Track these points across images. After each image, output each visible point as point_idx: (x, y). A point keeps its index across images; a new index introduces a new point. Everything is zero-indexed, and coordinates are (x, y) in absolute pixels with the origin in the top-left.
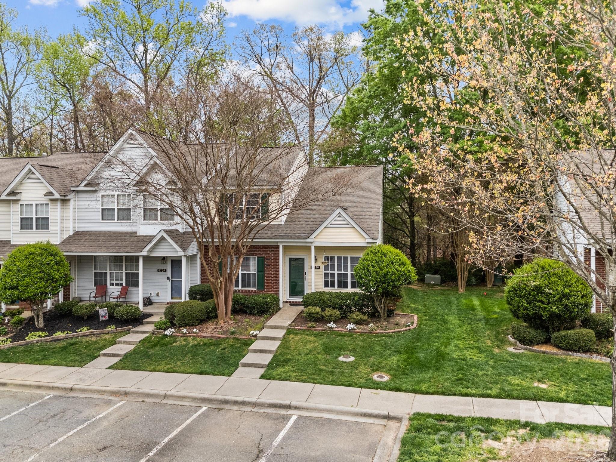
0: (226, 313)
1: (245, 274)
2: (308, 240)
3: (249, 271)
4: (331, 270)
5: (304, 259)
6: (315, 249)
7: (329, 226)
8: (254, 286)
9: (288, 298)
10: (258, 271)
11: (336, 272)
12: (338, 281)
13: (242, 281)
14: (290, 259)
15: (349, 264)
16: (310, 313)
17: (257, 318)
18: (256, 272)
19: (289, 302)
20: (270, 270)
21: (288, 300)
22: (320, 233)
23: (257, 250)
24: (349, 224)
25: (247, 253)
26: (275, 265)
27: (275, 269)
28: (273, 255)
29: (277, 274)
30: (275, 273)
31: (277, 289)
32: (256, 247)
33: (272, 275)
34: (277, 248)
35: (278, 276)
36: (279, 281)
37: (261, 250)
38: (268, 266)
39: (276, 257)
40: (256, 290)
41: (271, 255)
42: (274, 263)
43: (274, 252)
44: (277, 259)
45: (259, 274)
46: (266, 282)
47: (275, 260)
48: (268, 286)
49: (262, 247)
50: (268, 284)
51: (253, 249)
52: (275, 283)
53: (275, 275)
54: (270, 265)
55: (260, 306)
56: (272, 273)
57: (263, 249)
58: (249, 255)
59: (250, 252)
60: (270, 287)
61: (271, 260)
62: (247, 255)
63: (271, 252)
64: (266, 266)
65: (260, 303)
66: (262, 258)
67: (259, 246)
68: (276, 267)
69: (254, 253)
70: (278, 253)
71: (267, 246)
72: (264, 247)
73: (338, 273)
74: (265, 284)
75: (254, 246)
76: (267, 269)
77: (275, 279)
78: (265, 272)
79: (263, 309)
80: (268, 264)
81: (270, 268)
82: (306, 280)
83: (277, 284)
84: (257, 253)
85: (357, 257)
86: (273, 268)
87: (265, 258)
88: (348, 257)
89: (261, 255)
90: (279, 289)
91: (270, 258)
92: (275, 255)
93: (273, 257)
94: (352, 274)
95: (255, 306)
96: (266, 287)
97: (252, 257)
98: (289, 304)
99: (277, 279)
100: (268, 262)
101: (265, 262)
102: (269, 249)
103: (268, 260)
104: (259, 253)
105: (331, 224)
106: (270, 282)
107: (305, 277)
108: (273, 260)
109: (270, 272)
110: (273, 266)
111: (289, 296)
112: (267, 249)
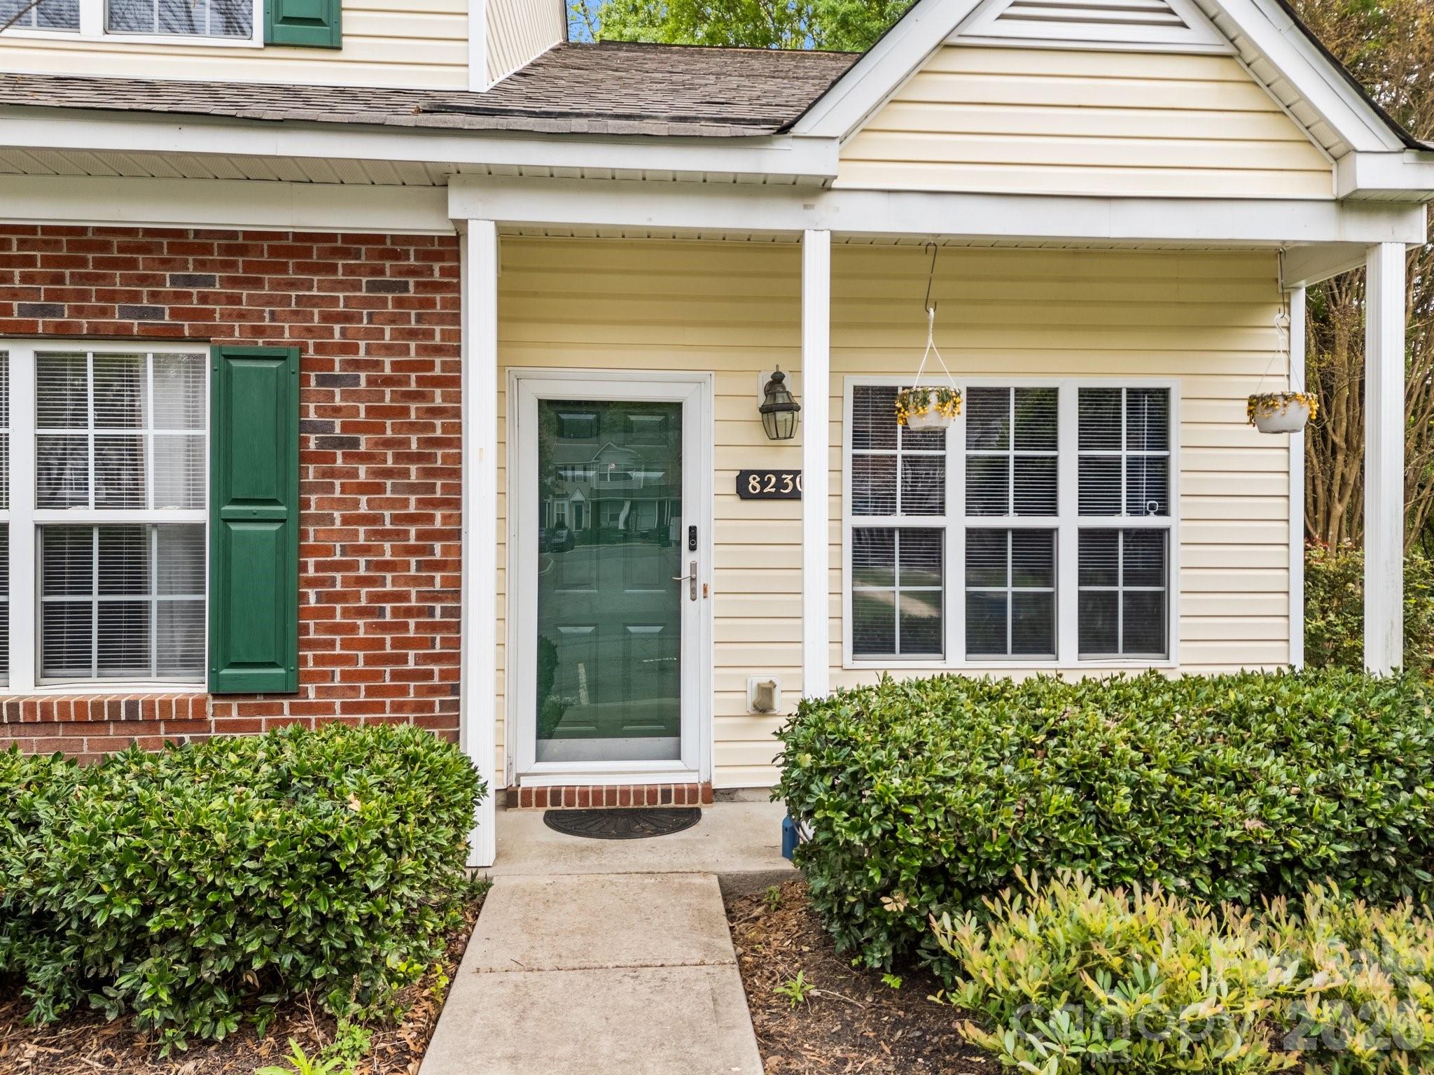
1: (81, 532)
2: (784, 159)
3: (135, 499)
4: (907, 510)
5: (673, 409)
6: (837, 275)
7: (986, 25)
8: (182, 660)
9: (526, 757)
10: (224, 491)
11: (955, 522)
12: (972, 600)
15: (1068, 454)
18: (201, 516)
19: (541, 802)
20: (363, 488)
21: (526, 783)
22: (892, 99)
23: (209, 282)
24: (1182, 25)
25: (103, 312)
26: (414, 439)
27: (413, 479)
28: (397, 334)
29: (438, 524)
30: (412, 519)
31: (436, 681)
32: (207, 249)
33: (385, 535)
34: (436, 267)
35: (445, 550)
36: (457, 595)
37: (258, 283)
38: (340, 443)
39: (421, 349)
40: (199, 703)
41: (368, 334)
42: (405, 412)
43: (399, 303)
44: (437, 371)
45: (234, 527)
46: (316, 613)
47: (413, 386)
48: (338, 651)
49: (274, 251)
50: (335, 629)
51: (165, 263)
52: (412, 622)
53: (420, 536)
54: (363, 438)
55: (215, 906)
56: (378, 519)
57: (283, 268)
58: (122, 335)
59: (136, 296)
60: (353, 660)
61: (371, 382)
62: (95, 335)
63: (366, 302)
64: (312, 446)
65: (223, 857)
66: (274, 365)
67: (233, 235)
68: (431, 458)
69: (175, 314)
70: (441, 319)
71: (331, 237)
72: (290, 252)
73: (970, 532)
74: (305, 630)
75: (181, 233)
76: (333, 473)
77: (415, 581)
78: (305, 504)
79: (274, 947)
80: (338, 422)
81: (362, 470)
82: (693, 591)
83: (435, 627)
84: (210, 314)
85: (1131, 391)
86: (390, 463)
87: (305, 364)
88: (1054, 391)
89: (258, 331)
90: (456, 674)
91: (358, 365)
92: (412, 334)
93: (388, 349)
94: (1086, 536)
95: (147, 910)
96: (319, 660)
97: (156, 356)
98: (541, 812)
99: (438, 576)
100: (337, 411)
101: (303, 411)
102: (349, 270)
103: (335, 381)
104: (242, 316)
105: (1002, 17)
106: (361, 612)
107: (686, 572)
108: (388, 381)
109: (363, 509)
110: (388, 443)
111: (540, 736)
112: (332, 269)
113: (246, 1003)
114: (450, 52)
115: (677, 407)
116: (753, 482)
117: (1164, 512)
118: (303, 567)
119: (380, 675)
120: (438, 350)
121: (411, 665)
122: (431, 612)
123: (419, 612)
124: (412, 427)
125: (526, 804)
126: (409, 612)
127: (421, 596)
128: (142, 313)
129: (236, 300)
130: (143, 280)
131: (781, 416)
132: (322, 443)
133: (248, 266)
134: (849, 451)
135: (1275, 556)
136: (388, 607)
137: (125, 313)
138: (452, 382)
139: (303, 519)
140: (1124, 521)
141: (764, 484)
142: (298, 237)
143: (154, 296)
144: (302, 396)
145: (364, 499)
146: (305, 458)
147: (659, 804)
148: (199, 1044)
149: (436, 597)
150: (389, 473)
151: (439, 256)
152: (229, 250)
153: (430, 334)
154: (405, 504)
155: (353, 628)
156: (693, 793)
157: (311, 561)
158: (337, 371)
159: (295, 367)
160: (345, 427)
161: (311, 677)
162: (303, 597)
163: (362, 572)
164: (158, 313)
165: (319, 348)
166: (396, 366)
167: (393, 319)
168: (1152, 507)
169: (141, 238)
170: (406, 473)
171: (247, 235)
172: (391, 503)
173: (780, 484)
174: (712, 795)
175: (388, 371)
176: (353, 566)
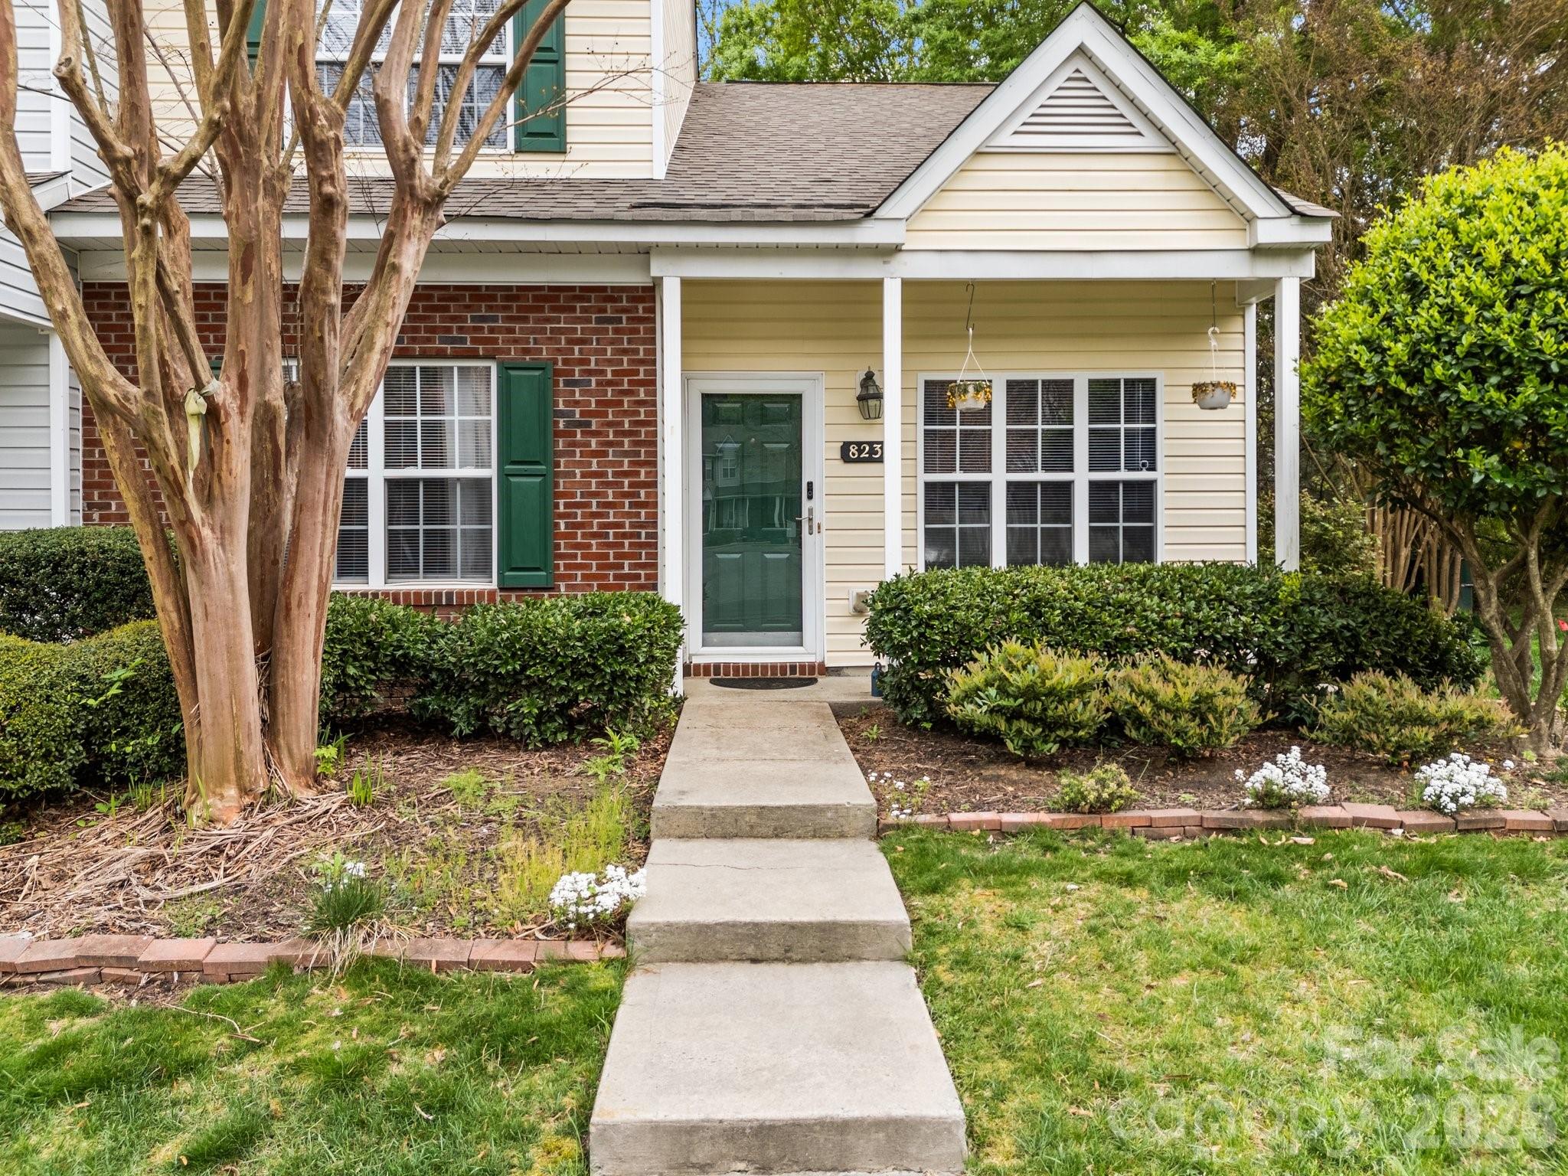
0: (270, 728)
1: (413, 483)
2: (869, 234)
3: (442, 461)
4: (964, 469)
5: (795, 399)
6: (908, 302)
7: (1004, 141)
8: (481, 568)
9: (696, 647)
10: (506, 456)
11: (999, 477)
12: (1012, 533)
13: (392, 537)
14: (706, 397)
15: (1081, 427)
16: (1030, 693)
17: (545, 759)
18: (491, 472)
19: (707, 672)
20: (595, 454)
21: (695, 661)
22: (942, 190)
23: (495, 319)
24: (1139, 134)
25: (429, 340)
26: (626, 421)
27: (626, 447)
28: (615, 352)
29: (642, 477)
30: (626, 474)
31: (643, 581)
32: (493, 298)
33: (609, 484)
34: (640, 307)
35: (647, 495)
36: (655, 524)
37: (525, 320)
38: (579, 424)
39: (631, 362)
40: (492, 593)
41: (596, 352)
42: (620, 403)
43: (616, 331)
44: (642, 376)
45: (513, 479)
46: (565, 536)
47: (626, 386)
48: (579, 561)
49: (536, 298)
50: (578, 546)
51: (468, 308)
52: (626, 542)
53: (631, 485)
54: (594, 421)
55: (561, 664)
56: (604, 474)
57: (541, 309)
58: (441, 355)
59: (449, 330)
60: (589, 567)
61: (599, 383)
62: (424, 355)
63: (595, 331)
64: (561, 426)
65: (562, 640)
66: (537, 373)
67: (510, 288)
68: (637, 433)
69: (474, 341)
70: (644, 342)
71: (572, 289)
72: (545, 299)
73: (1010, 484)
74: (558, 546)
75: (478, 288)
76: (574, 444)
77: (628, 515)
78: (557, 465)
79: (590, 691)
80: (577, 410)
81: (593, 442)
82: (811, 527)
83: (641, 545)
84: (495, 341)
85: (1127, 381)
86: (611, 437)
87: (557, 373)
88: (1071, 382)
89: (526, 351)
90: (655, 577)
91: (590, 373)
92: (625, 352)
93: (610, 362)
94: (1094, 486)
95: (524, 668)
96: (567, 567)
97: (460, 369)
98: (707, 679)
99: (643, 512)
100: (577, 403)
101: (556, 404)
102: (584, 310)
103: (576, 383)
104: (516, 341)
105: (1016, 133)
106: (594, 535)
107: (805, 514)
108: (610, 383)
109: (594, 468)
110: (610, 424)
111: (704, 631)
112: (573, 309)
113: (570, 725)
114: (641, 152)
115: (798, 397)
116: (853, 450)
117: (1153, 468)
118: (557, 506)
119: (606, 576)
120: (642, 362)
121: (626, 570)
122: (639, 535)
123: (631, 535)
124: (626, 413)
125: (697, 674)
126: (624, 535)
127: (632, 525)
128: (454, 341)
129: (511, 331)
130: (454, 319)
131: (872, 403)
132: (568, 424)
133: (520, 309)
134: (921, 427)
135: (1236, 499)
136: (611, 532)
137: (442, 341)
138: (651, 383)
139: (557, 475)
140: (1123, 475)
141: (860, 451)
142: (551, 288)
143: (460, 329)
144: (556, 394)
145: (595, 461)
146: (558, 434)
147: (788, 675)
148: (547, 745)
149: (642, 525)
150: (610, 444)
151: (642, 300)
152: (507, 298)
153: (636, 352)
154: (621, 464)
155: (589, 546)
156: (812, 667)
157: (562, 502)
158: (577, 377)
159: (550, 374)
160: (582, 414)
161: (562, 577)
162: (557, 525)
163: (594, 509)
164: (463, 341)
165: (565, 362)
166: (614, 373)
167: (612, 342)
168: (1144, 465)
169: (452, 292)
170: (622, 444)
171: (519, 288)
172: (612, 464)
173: (872, 451)
174: (825, 671)
175: (609, 376)
176: (588, 505)
